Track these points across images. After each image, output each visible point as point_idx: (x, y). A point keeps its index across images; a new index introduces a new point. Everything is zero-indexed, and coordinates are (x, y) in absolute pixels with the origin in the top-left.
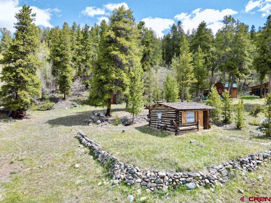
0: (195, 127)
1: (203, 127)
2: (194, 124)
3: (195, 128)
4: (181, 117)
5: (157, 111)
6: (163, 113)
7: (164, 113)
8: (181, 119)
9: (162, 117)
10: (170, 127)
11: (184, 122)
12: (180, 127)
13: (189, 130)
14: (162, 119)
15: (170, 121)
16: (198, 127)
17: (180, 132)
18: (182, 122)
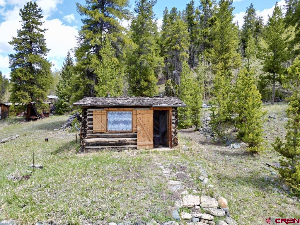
0: (127, 140)
1: (152, 143)
2: (127, 135)
3: (128, 142)
4: (91, 120)
8: (92, 124)
11: (100, 129)
12: (88, 138)
13: (110, 144)
16: (136, 140)
17: (86, 147)
18: (93, 129)
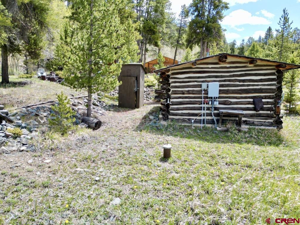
5: (199, 77)
6: (225, 81)
7: (229, 81)
9: (221, 92)
10: (252, 116)
14: (219, 97)
15: (252, 100)
